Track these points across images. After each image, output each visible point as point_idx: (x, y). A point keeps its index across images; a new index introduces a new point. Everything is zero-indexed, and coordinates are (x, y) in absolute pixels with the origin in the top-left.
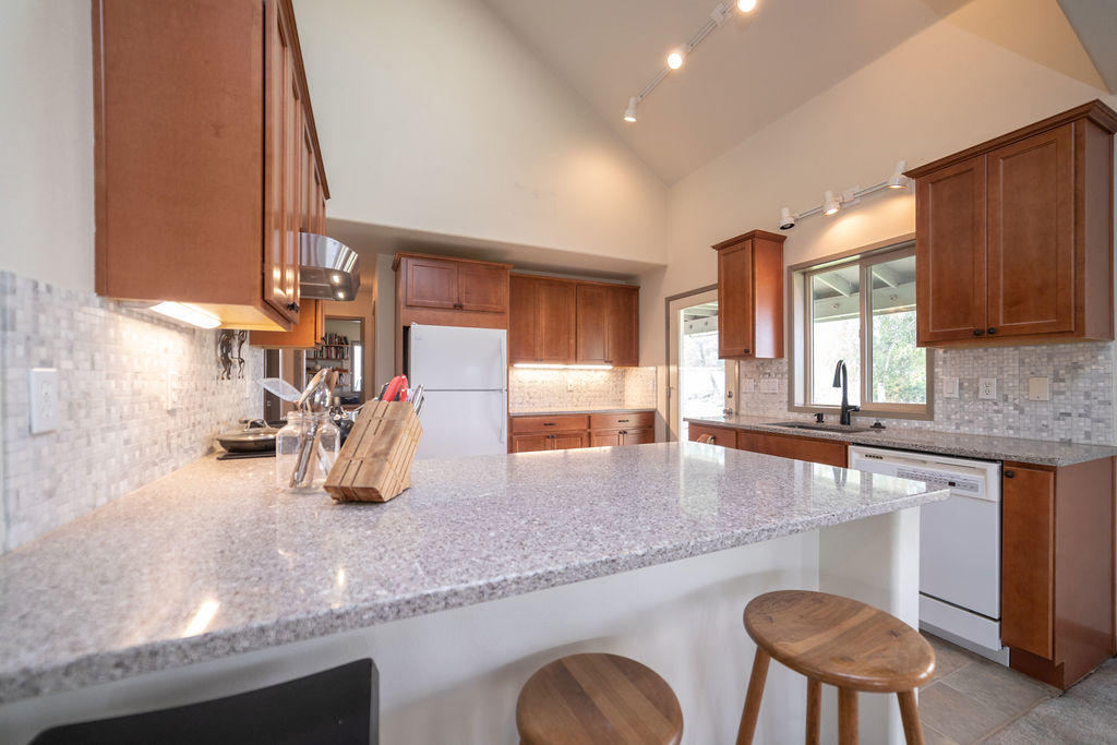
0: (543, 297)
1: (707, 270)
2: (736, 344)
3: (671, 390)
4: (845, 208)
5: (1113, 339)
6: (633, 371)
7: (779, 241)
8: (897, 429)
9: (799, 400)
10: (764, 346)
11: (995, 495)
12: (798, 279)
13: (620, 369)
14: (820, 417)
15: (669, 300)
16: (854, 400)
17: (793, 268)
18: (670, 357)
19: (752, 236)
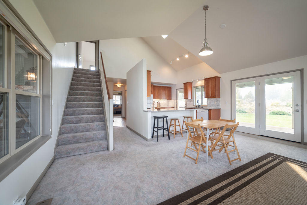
0: (157, 89)
1: (182, 86)
2: (186, 97)
3: (177, 104)
4: (199, 80)
5: (220, 97)
6: (170, 101)
7: (191, 83)
8: (204, 108)
9: (194, 105)
10: (190, 97)
11: (208, 112)
12: (194, 88)
13: (168, 100)
14: (196, 107)
15: (176, 89)
16: (200, 104)
17: (193, 87)
18: (177, 98)
19: (188, 83)
